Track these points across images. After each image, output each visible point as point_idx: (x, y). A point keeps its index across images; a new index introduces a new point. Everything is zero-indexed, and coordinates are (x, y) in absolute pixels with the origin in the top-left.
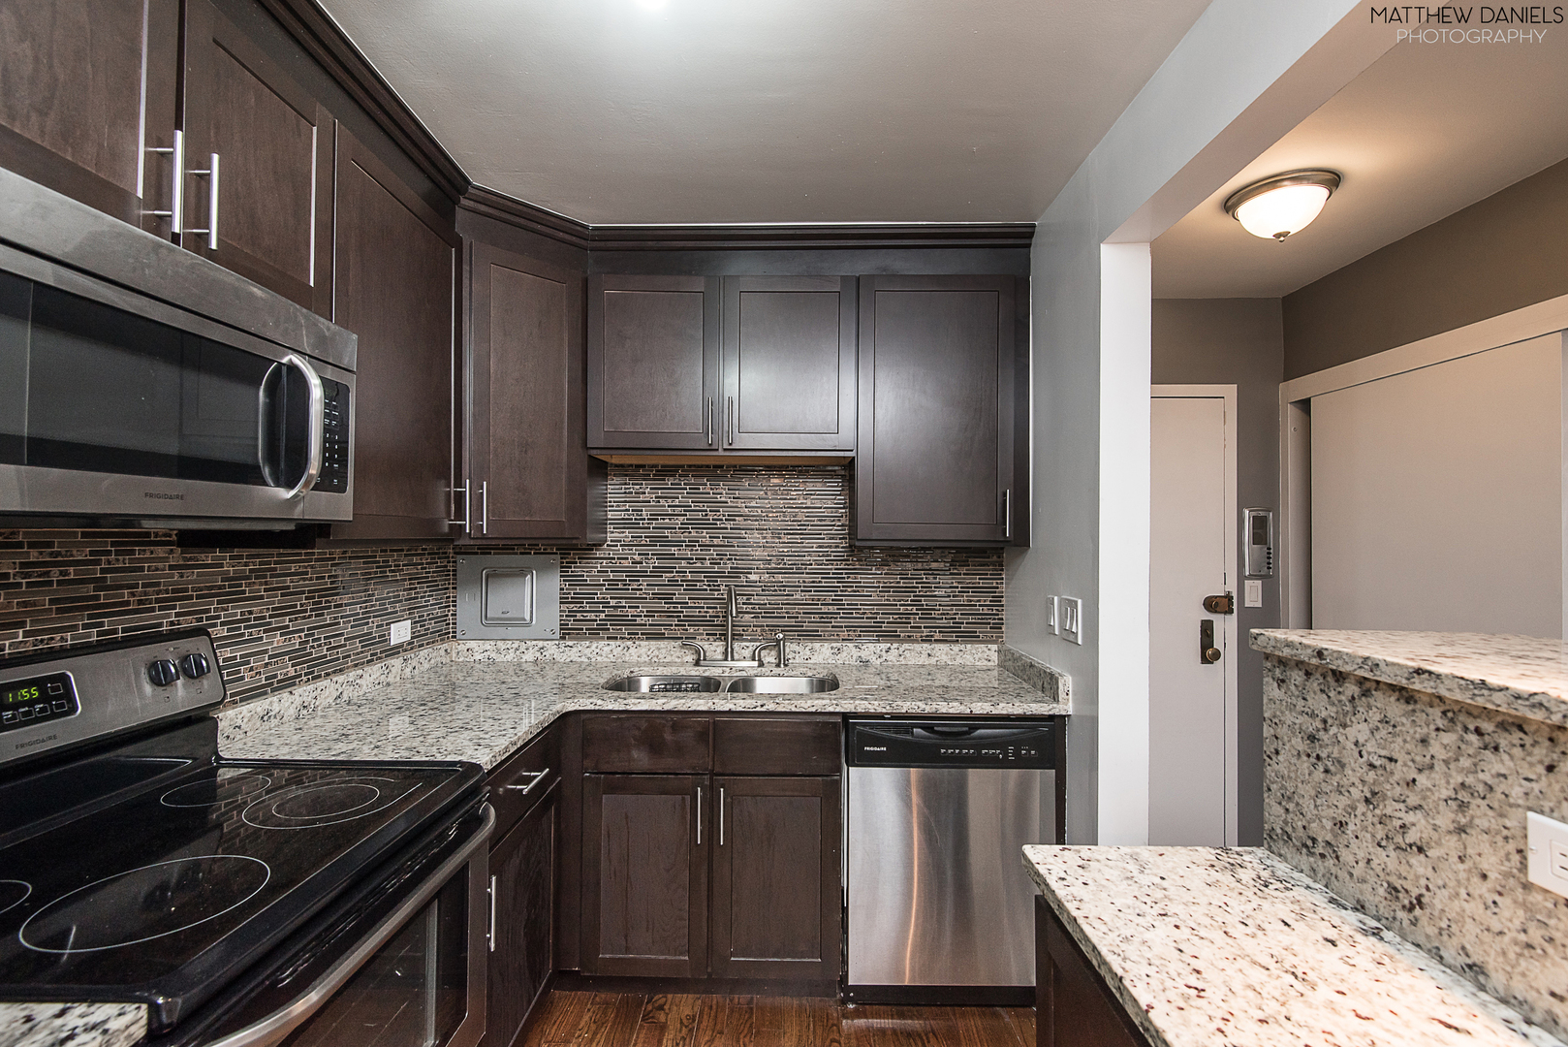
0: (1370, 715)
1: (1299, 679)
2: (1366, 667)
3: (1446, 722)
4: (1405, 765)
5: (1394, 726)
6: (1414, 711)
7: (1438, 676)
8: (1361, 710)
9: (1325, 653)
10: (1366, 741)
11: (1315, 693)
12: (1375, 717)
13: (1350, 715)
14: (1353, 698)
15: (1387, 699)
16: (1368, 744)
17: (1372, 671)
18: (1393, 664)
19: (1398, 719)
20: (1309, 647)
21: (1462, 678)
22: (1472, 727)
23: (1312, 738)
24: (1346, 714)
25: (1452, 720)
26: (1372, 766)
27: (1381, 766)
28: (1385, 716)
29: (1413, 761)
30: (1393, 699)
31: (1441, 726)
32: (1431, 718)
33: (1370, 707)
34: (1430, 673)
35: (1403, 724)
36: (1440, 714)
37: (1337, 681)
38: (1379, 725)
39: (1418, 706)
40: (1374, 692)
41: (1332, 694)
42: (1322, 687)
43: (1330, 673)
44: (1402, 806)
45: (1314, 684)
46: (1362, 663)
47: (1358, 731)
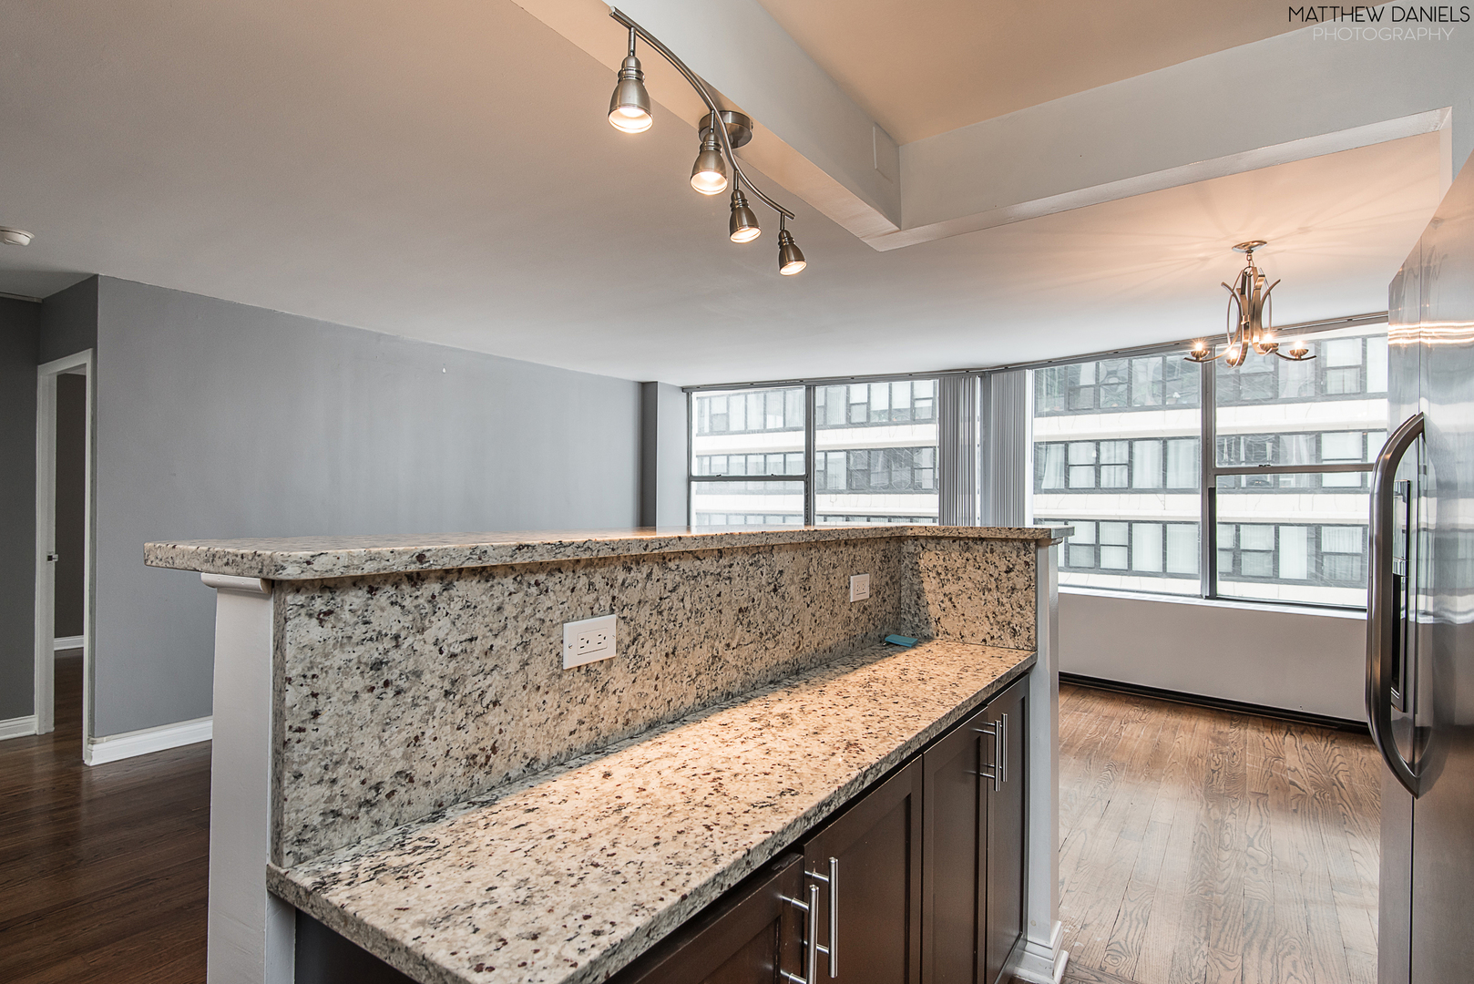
0: (452, 607)
1: (357, 601)
2: (474, 557)
3: (516, 586)
4: (484, 637)
5: (475, 607)
6: (492, 586)
7: (534, 547)
8: (440, 605)
9: (428, 554)
10: (447, 634)
11: (383, 610)
12: (456, 607)
13: (429, 615)
14: (433, 597)
15: (469, 585)
16: (449, 637)
17: (480, 559)
18: (499, 547)
19: (479, 599)
20: (405, 553)
21: (549, 544)
22: (533, 582)
23: (377, 666)
24: (423, 617)
25: (520, 583)
26: (453, 656)
27: (462, 651)
28: (467, 601)
29: (491, 630)
30: (474, 582)
31: (513, 590)
32: (505, 587)
33: (451, 599)
34: (528, 546)
35: (483, 602)
36: (512, 581)
37: (414, 585)
38: (461, 612)
39: (496, 581)
40: (455, 583)
41: (408, 603)
42: (393, 599)
43: (405, 579)
44: (481, 676)
45: (382, 599)
46: (471, 554)
47: (439, 627)
